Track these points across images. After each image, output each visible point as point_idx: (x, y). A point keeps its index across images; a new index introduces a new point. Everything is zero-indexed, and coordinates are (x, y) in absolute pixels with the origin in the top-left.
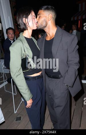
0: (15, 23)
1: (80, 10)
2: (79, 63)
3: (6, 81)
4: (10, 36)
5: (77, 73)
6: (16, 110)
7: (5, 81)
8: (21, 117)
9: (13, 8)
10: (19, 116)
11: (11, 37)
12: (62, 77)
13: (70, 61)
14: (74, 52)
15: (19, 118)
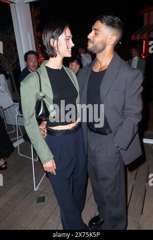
0: (37, 44)
1: (145, 24)
2: (142, 114)
3: (21, 138)
4: (31, 64)
5: (136, 130)
6: (36, 186)
7: (19, 139)
8: (45, 197)
9: (36, 18)
10: (41, 196)
11: (33, 67)
12: (112, 133)
13: (128, 109)
14: (136, 96)
15: (42, 199)
